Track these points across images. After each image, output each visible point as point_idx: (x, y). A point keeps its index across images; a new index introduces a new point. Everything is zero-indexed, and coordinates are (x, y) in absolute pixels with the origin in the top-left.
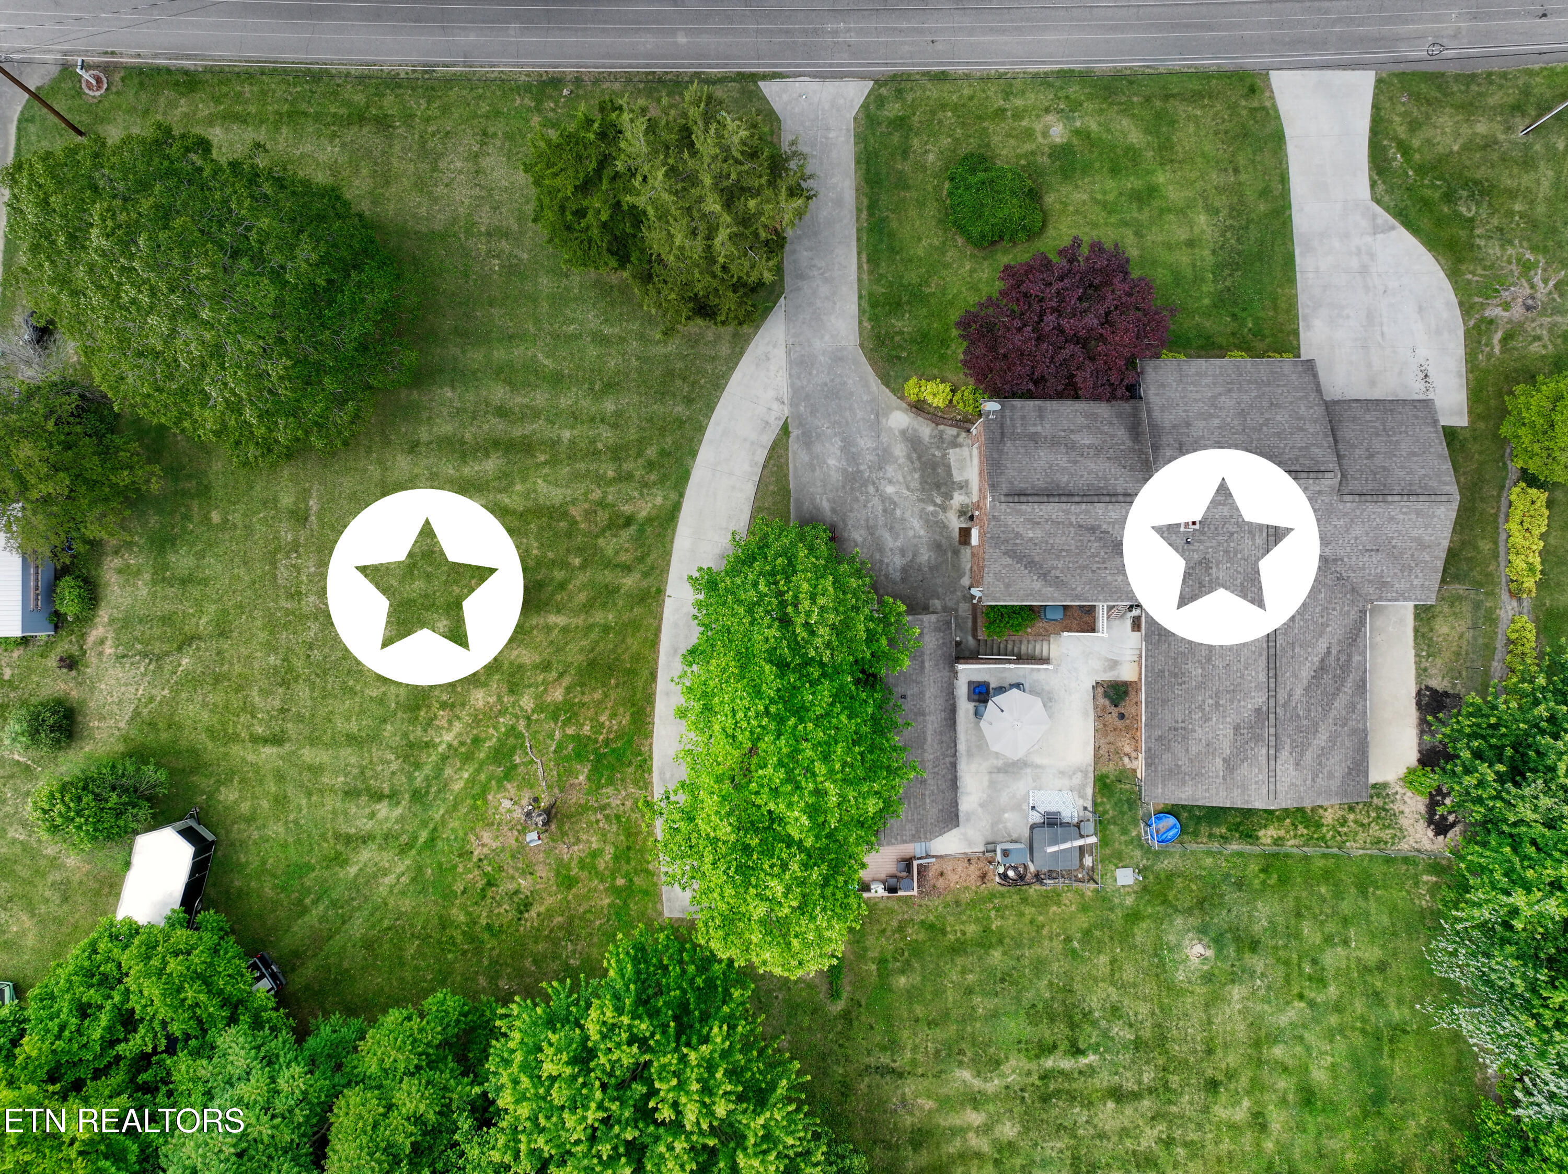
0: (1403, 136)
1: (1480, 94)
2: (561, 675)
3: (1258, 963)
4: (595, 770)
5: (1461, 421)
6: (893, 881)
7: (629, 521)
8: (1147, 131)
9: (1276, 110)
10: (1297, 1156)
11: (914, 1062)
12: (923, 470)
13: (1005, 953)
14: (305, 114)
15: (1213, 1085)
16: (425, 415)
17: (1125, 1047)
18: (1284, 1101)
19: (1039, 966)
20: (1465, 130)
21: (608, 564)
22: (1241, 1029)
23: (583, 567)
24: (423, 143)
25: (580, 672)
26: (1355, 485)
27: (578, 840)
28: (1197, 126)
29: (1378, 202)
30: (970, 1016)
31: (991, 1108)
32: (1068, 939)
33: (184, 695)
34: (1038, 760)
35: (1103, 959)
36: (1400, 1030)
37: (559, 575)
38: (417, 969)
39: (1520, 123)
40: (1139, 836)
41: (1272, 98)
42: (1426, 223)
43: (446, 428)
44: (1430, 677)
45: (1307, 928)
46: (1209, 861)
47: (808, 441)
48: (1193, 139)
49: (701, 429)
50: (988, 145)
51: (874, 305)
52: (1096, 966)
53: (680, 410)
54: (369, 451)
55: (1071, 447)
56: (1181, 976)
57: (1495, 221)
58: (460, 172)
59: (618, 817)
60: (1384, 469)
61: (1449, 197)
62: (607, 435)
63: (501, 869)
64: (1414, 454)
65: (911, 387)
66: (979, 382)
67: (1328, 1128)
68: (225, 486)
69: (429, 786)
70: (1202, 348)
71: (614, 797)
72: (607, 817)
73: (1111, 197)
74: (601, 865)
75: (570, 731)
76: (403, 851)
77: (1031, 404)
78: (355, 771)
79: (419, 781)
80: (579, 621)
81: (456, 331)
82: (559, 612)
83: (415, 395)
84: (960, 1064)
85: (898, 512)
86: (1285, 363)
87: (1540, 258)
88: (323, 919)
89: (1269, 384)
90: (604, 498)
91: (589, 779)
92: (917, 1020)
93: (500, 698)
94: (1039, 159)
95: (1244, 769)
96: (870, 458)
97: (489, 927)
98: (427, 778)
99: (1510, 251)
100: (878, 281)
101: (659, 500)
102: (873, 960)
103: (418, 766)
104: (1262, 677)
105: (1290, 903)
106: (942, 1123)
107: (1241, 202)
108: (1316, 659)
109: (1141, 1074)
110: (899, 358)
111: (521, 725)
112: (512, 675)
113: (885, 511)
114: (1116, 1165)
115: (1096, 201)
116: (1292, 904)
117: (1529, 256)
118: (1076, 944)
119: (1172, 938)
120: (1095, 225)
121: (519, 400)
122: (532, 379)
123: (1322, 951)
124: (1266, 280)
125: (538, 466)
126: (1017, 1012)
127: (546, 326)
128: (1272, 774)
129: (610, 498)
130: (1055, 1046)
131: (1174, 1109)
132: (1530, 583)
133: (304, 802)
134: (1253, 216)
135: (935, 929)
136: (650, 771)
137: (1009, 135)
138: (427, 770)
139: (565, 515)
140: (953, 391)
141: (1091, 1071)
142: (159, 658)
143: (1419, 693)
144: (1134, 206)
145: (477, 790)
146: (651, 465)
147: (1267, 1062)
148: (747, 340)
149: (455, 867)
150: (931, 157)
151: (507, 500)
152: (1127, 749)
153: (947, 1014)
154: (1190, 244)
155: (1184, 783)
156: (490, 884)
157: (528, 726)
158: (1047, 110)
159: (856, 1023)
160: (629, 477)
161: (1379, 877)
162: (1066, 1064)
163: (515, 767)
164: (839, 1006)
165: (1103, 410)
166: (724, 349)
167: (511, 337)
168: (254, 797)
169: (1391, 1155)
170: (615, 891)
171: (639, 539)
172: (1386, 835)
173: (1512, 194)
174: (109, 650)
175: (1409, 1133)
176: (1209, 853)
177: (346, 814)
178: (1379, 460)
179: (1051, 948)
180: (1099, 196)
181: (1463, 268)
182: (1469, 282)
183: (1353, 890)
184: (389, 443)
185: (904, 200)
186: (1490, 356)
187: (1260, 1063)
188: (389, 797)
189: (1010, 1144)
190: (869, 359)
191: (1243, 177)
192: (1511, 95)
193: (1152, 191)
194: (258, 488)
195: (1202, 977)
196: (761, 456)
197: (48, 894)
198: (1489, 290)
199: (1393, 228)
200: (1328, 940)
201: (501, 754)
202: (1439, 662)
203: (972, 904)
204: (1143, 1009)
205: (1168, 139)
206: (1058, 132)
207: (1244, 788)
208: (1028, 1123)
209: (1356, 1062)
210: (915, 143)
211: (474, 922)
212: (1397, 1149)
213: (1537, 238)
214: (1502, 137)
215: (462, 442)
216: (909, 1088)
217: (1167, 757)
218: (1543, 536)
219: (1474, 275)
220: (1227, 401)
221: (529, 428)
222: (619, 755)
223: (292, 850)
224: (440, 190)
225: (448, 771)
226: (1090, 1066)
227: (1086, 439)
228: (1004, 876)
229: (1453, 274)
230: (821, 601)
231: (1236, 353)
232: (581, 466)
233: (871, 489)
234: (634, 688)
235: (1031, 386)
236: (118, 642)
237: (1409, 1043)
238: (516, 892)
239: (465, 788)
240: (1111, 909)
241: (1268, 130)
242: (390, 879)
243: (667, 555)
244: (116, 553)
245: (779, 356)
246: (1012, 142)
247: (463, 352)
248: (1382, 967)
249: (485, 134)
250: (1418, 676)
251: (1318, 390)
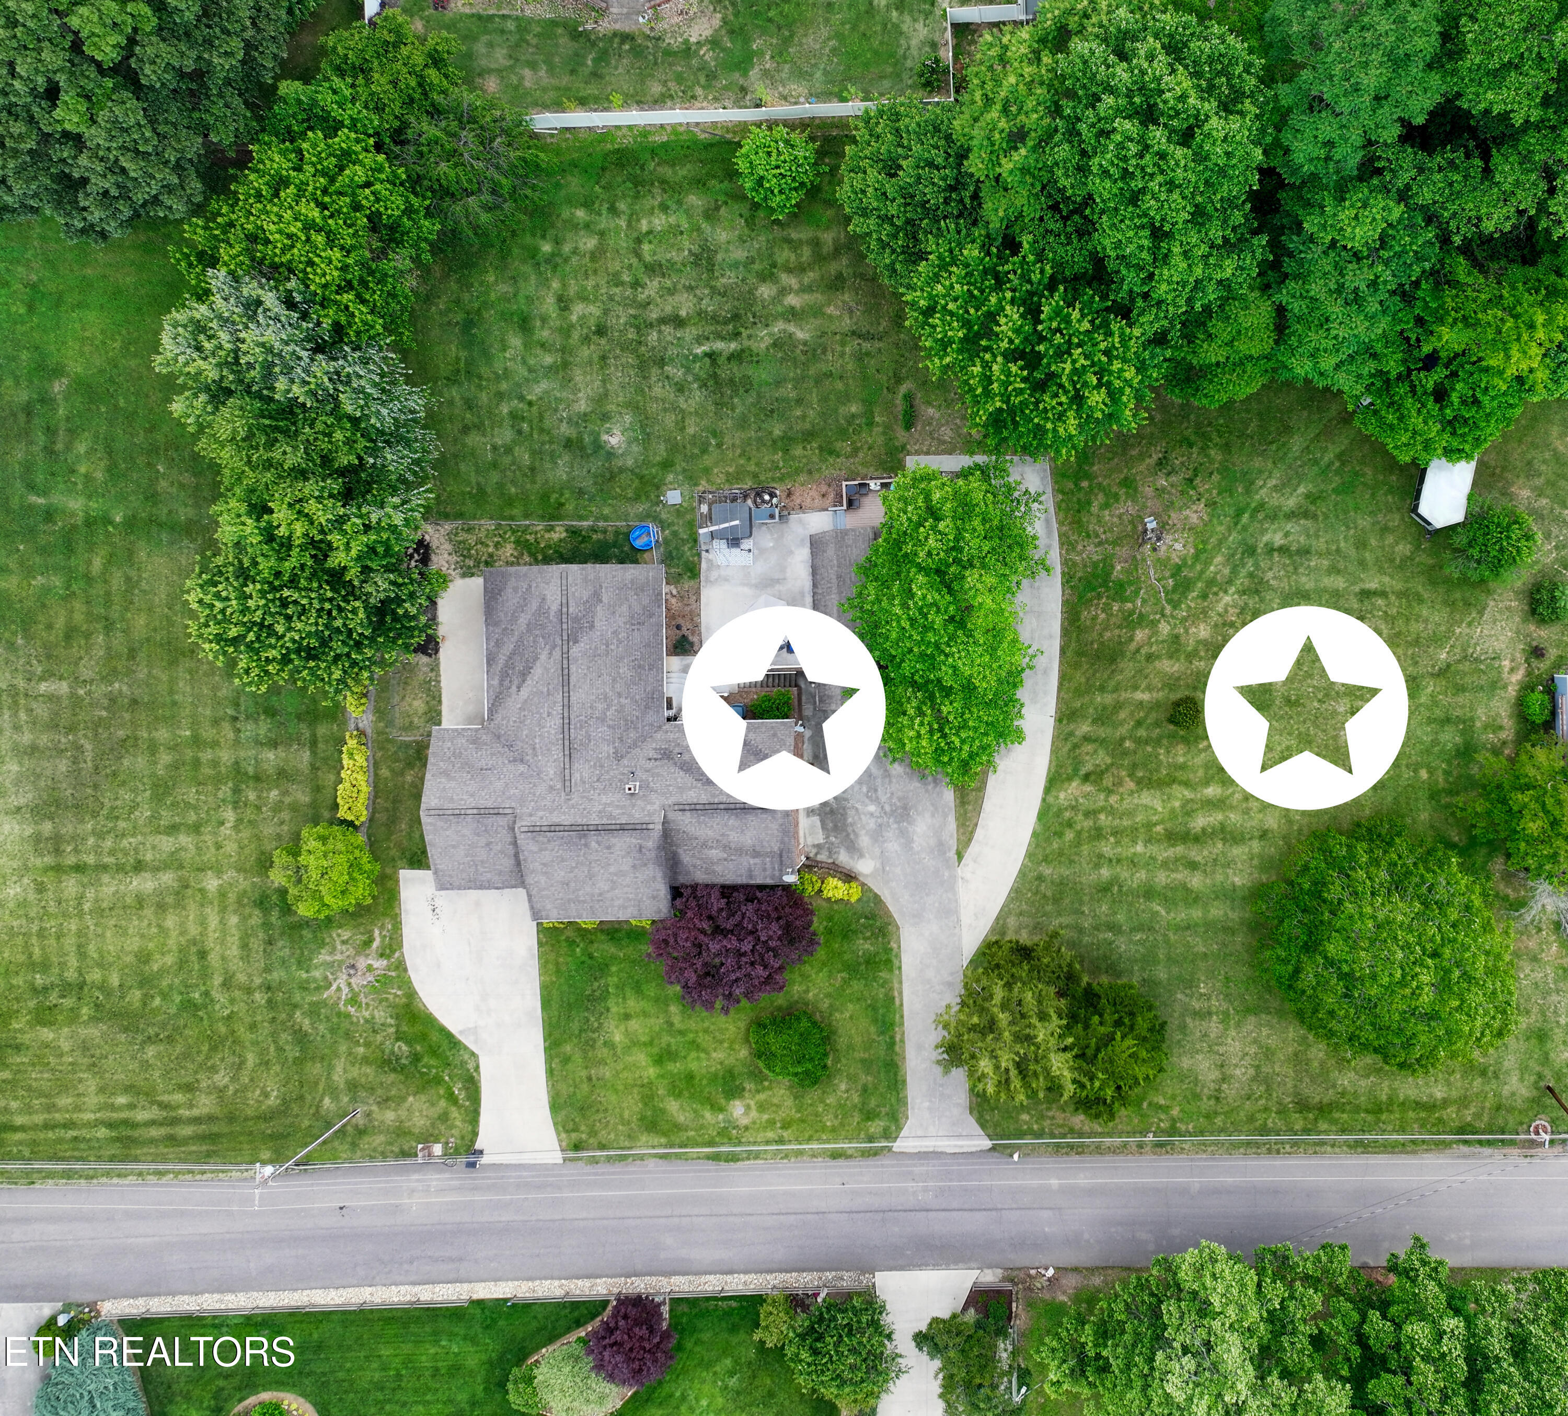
0: (453, 1109)
1: (391, 1144)
2: (1138, 651)
3: (565, 430)
4: (1108, 574)
5: (405, 875)
6: (863, 491)
7: (1086, 778)
8: (663, 1111)
9: (556, 1130)
10: (533, 277)
11: (843, 344)
12: (845, 825)
13: (771, 433)
14: (1367, 1111)
15: (601, 331)
16: (1256, 862)
17: (672, 360)
18: (544, 320)
19: (742, 424)
20: (403, 1113)
21: (1102, 742)
22: (578, 377)
23: (1122, 739)
24: (1269, 1089)
25: (1122, 654)
26: (503, 821)
27: (1120, 517)
28: (621, 1116)
29: (473, 1054)
30: (798, 381)
31: (780, 309)
32: (719, 446)
33: (1443, 628)
34: (746, 590)
35: (691, 430)
36: (452, 380)
37: (1142, 733)
38: (1248, 411)
39: (360, 1120)
40: (663, 530)
41: (560, 1141)
42: (435, 1037)
43: (1238, 852)
44: (427, 665)
45: (526, 459)
46: (606, 511)
47: (941, 846)
48: (625, 1105)
49: (1030, 855)
50: (796, 1098)
51: (888, 961)
52: (697, 425)
53: (1047, 871)
54: (1300, 830)
55: (726, 847)
56: (628, 418)
57: (379, 1038)
58: (1236, 1066)
59: (1088, 536)
60: (478, 835)
61: (416, 1058)
62: (1106, 848)
63: (1182, 493)
64: (454, 847)
65: (854, 893)
66: (801, 898)
67: (509, 301)
68: (1417, 800)
69: (1242, 559)
70: (617, 931)
71: (1091, 552)
72: (1097, 536)
73: (693, 1054)
74: (1101, 496)
75: (1129, 605)
76: (1261, 505)
77: (759, 881)
78: (1301, 570)
79: (1250, 566)
80: (1124, 695)
81: (1232, 931)
82: (1141, 703)
83: (1264, 878)
84: (805, 343)
85: (865, 789)
86: (553, 917)
87: (343, 1008)
88: (1325, 450)
89: (569, 900)
90: (1107, 796)
91: (1113, 567)
92: (841, 377)
93: (1187, 631)
94: (753, 1086)
95: (586, 595)
96: (889, 834)
97: (1191, 446)
98: (1244, 565)
99: (367, 1014)
100: (886, 982)
101: (1062, 795)
102: (878, 425)
103: (1251, 575)
104: (573, 668)
105: (540, 479)
106: (819, 296)
107: (585, 1052)
108: (529, 682)
109: (659, 339)
110: (866, 918)
111: (1168, 610)
112: (1177, 650)
113: (876, 790)
114: (679, 266)
115: (705, 1051)
116: (538, 479)
117: (352, 1010)
118: (713, 442)
119: (635, 448)
120: (706, 1031)
121: (1179, 876)
122: (1169, 894)
123: (513, 441)
124: (565, 988)
125: (1161, 822)
126: (760, 386)
127: (1160, 938)
128: (565, 592)
129: (1102, 796)
130: (729, 359)
131: (632, 312)
132: (352, 743)
133: (1342, 544)
134: (575, 1041)
135: (828, 451)
136: (1063, 574)
137: (778, 1106)
138: (1243, 572)
139: (1139, 782)
140: (820, 891)
141: (699, 340)
142: (1465, 657)
143: (437, 651)
144: (674, 1048)
145: (1203, 557)
146: (1070, 824)
147: (557, 350)
148: (993, 930)
149: (1219, 494)
150: (843, 1087)
151: (1186, 793)
152: (674, 601)
153: (817, 382)
154: (627, 1017)
155: (632, 582)
156: (1191, 480)
157: (1163, 609)
158: (747, 1128)
159: (891, 374)
160: (1087, 814)
161: (468, 502)
162: (719, 345)
163: (1173, 576)
164: (903, 389)
165: (700, 877)
166: (1012, 922)
167: (1188, 928)
168: (1383, 548)
169: (458, 281)
170: (1089, 477)
171: (1077, 763)
172: (462, 536)
173: (365, 1060)
174: (1506, 663)
175: (444, 298)
176: (606, 519)
177: (1308, 536)
178: (483, 841)
179: (733, 438)
180: (703, 1055)
181: (404, 1000)
182: (399, 988)
183: (489, 490)
184: (1284, 838)
185: (866, 1050)
186: (382, 928)
187: (563, 350)
188: (1273, 550)
189: (764, 281)
190: (891, 916)
191: (584, 1073)
192: (366, 1143)
193: (659, 1060)
194: (1389, 799)
195: (610, 418)
196: (979, 834)
197: (1543, 468)
198: (384, 981)
199: (461, 1032)
200: (509, 450)
201: (1184, 586)
202: (421, 677)
203: (798, 471)
204: (657, 391)
205: (646, 1104)
206: (736, 1109)
207: (586, 580)
208: (749, 298)
209: (487, 355)
210: (856, 1099)
211: (1203, 449)
212: (454, 286)
213: (345, 1025)
214: (375, 1108)
215: (1224, 840)
216: (847, 323)
217: (646, 601)
218: (340, 781)
219: (395, 993)
220: (603, 886)
221: (1171, 853)
222: (1089, 586)
223: (1351, 505)
224: (1253, 1050)
225: (1227, 571)
226: (700, 344)
227: (715, 853)
228: (772, 495)
229: (412, 994)
230: (912, 734)
231: (590, 927)
232: (1126, 823)
233: (887, 808)
234: (1078, 640)
235: (759, 895)
236: (1499, 670)
237: (444, 370)
238: (1169, 474)
239: (1212, 558)
240: (684, 470)
241: (564, 1113)
242: (1272, 482)
243: (1055, 751)
244: (1504, 743)
245: (966, 917)
246: (775, 1101)
247: (1226, 914)
248: (466, 430)
249: (1217, 1099)
250: (438, 665)
251: (530, 896)
